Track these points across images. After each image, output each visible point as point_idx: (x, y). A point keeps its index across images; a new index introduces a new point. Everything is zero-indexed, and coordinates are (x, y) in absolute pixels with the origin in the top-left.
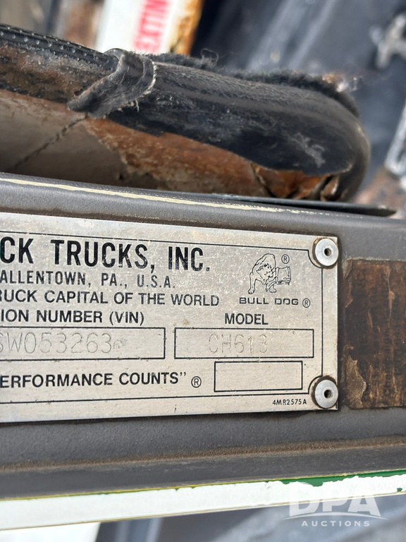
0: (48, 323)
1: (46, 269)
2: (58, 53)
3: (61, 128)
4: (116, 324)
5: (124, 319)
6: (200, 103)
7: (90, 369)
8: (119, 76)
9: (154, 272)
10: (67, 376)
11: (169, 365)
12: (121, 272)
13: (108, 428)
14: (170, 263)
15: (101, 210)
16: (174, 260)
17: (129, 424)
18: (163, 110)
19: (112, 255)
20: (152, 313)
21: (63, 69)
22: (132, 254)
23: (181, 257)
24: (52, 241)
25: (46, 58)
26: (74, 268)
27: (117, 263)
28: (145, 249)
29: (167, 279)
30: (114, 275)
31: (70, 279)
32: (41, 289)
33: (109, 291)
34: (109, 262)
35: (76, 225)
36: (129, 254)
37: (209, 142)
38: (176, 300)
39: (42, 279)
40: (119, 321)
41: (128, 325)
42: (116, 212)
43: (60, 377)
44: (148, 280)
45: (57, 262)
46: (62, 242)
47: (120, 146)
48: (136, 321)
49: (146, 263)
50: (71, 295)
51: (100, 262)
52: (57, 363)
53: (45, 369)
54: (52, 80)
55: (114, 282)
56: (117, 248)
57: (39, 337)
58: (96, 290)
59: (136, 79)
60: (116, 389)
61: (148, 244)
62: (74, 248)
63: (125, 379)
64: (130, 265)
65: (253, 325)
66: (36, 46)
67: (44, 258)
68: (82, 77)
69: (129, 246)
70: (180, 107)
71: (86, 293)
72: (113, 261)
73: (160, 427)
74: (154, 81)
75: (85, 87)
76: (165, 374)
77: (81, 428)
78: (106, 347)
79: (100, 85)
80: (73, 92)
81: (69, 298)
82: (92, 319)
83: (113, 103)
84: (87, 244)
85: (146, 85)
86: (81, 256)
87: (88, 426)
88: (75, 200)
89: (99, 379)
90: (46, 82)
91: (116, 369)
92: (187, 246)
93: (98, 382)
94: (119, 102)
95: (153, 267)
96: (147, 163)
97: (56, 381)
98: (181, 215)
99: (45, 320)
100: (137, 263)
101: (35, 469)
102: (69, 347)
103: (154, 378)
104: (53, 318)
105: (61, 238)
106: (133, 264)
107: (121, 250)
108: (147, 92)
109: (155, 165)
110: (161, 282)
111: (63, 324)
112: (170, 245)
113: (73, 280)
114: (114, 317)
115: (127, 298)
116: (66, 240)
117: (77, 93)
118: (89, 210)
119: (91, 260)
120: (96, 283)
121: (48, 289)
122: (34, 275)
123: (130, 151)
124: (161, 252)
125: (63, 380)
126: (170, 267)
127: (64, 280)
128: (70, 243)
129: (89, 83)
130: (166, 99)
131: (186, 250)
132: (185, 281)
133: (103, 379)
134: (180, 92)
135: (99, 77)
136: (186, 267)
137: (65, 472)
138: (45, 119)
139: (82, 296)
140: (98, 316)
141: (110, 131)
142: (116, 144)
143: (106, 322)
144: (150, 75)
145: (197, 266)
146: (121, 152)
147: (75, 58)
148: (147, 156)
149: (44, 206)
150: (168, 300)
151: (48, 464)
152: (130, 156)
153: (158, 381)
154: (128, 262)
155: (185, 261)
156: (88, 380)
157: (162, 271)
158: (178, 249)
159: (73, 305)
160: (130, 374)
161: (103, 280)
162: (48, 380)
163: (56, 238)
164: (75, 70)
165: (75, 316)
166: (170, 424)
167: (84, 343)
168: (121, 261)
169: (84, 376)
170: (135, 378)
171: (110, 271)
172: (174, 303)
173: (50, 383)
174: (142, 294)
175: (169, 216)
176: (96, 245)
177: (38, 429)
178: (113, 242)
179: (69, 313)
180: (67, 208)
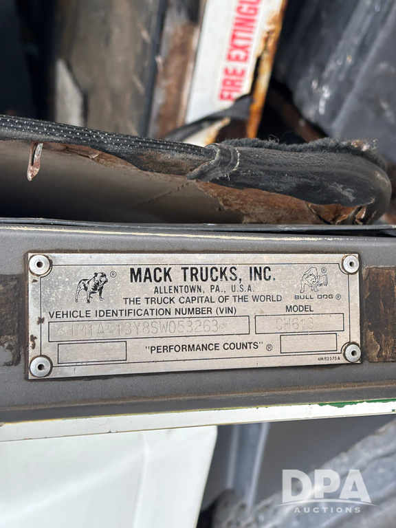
0: (181, 315)
1: (179, 285)
2: (180, 152)
3: (180, 185)
4: (220, 315)
5: (224, 311)
6: (268, 172)
7: (206, 341)
8: (217, 162)
9: (242, 283)
10: (193, 345)
11: (252, 338)
12: (222, 284)
13: (218, 375)
14: (251, 277)
15: (209, 248)
16: (253, 275)
17: (230, 373)
18: (244, 177)
19: (216, 274)
20: (241, 307)
21: (183, 159)
22: (228, 273)
23: (257, 272)
24: (182, 268)
25: (173, 155)
26: (194, 283)
27: (219, 279)
28: (236, 269)
29: (249, 286)
30: (217, 286)
31: (193, 289)
32: (177, 296)
33: (215, 295)
34: (214, 278)
35: (195, 258)
36: (226, 273)
37: (275, 192)
38: (255, 299)
39: (177, 291)
40: (222, 313)
41: (227, 315)
42: (218, 248)
43: (189, 346)
44: (238, 288)
45: (185, 280)
46: (188, 268)
47: (219, 195)
48: (232, 312)
49: (236, 278)
50: (194, 299)
51: (209, 279)
52: (187, 338)
53: (181, 342)
54: (177, 165)
55: (218, 290)
56: (219, 270)
57: (177, 323)
58: (208, 295)
59: (228, 163)
60: (221, 352)
61: (237, 266)
62: (194, 271)
63: (226, 346)
64: (227, 280)
65: (304, 313)
66: (167, 149)
67: (178, 278)
68: (195, 162)
69: (226, 268)
70: (255, 175)
71: (202, 297)
72: (217, 277)
73: (248, 374)
74: (238, 163)
75: (196, 167)
76: (250, 343)
77: (202, 375)
78: (215, 328)
79: (205, 167)
80: (189, 169)
81: (192, 300)
82: (206, 312)
83: (212, 175)
84: (201, 268)
85: (233, 165)
86: (199, 276)
87: (206, 374)
88: (194, 243)
89: (211, 347)
90: (173, 166)
91: (221, 341)
92: (261, 266)
93: (211, 348)
94: (217, 174)
95: (240, 280)
96: (236, 204)
97: (187, 348)
98: (257, 247)
99: (180, 314)
100: (231, 278)
101: (178, 398)
102: (194, 328)
103: (244, 346)
104: (184, 313)
105: (187, 266)
106: (229, 279)
107: (221, 271)
108: (234, 170)
109: (242, 205)
110: (246, 288)
111: (190, 315)
112: (250, 266)
113: (194, 290)
114: (219, 310)
115: (226, 299)
116: (190, 267)
117: (191, 170)
118: (202, 249)
119: (204, 278)
120: (208, 291)
121: (181, 296)
122: (173, 288)
123: (225, 197)
124: (245, 271)
125: (191, 348)
126: (251, 279)
127: (190, 290)
128: (192, 269)
129: (199, 165)
130: (246, 171)
131: (260, 268)
132: (260, 287)
133: (214, 347)
134: (255, 167)
135: (204, 162)
136: (260, 279)
137: (195, 400)
138: (171, 181)
139: (200, 299)
140: (209, 310)
141: (211, 188)
142: (216, 194)
143: (214, 314)
144: (235, 160)
145: (267, 278)
146: (219, 198)
147: (190, 153)
148: (236, 200)
149: (176, 248)
150: (250, 299)
151: (185, 396)
152: (225, 201)
153: (246, 348)
154: (226, 277)
155: (260, 275)
156: (205, 347)
157: (246, 282)
158: (255, 268)
159: (195, 305)
160: (229, 343)
161: (211, 289)
162: (183, 348)
163: (184, 266)
164: (190, 159)
165: (196, 311)
166: (254, 372)
167: (202, 326)
168: (221, 277)
169: (203, 345)
170: (232, 346)
171: (215, 284)
172: (254, 300)
173: (184, 350)
174: (235, 296)
175: (249, 248)
176: (207, 268)
177: (179, 376)
178: (216, 266)
179: (193, 309)
180: (189, 248)
